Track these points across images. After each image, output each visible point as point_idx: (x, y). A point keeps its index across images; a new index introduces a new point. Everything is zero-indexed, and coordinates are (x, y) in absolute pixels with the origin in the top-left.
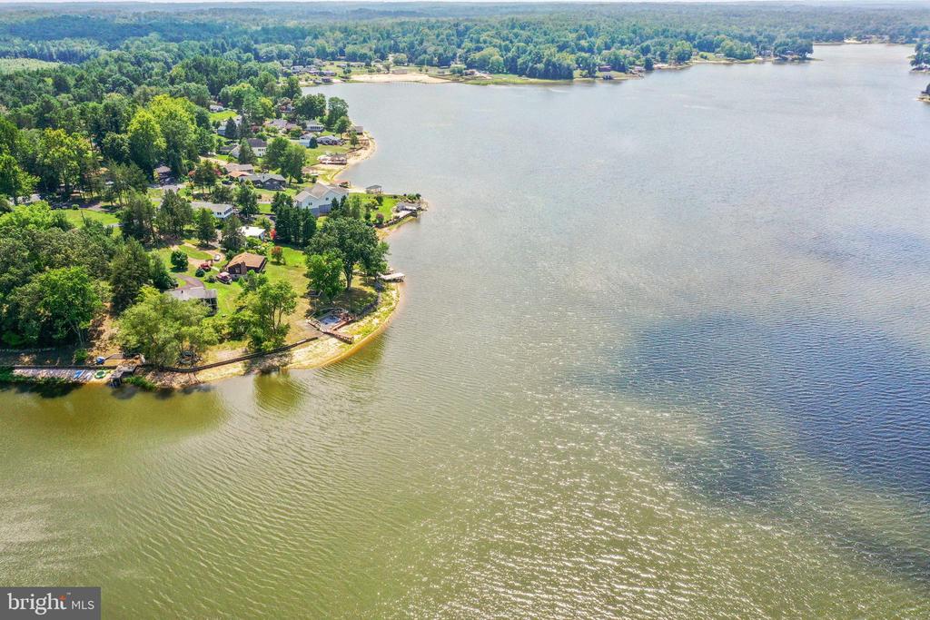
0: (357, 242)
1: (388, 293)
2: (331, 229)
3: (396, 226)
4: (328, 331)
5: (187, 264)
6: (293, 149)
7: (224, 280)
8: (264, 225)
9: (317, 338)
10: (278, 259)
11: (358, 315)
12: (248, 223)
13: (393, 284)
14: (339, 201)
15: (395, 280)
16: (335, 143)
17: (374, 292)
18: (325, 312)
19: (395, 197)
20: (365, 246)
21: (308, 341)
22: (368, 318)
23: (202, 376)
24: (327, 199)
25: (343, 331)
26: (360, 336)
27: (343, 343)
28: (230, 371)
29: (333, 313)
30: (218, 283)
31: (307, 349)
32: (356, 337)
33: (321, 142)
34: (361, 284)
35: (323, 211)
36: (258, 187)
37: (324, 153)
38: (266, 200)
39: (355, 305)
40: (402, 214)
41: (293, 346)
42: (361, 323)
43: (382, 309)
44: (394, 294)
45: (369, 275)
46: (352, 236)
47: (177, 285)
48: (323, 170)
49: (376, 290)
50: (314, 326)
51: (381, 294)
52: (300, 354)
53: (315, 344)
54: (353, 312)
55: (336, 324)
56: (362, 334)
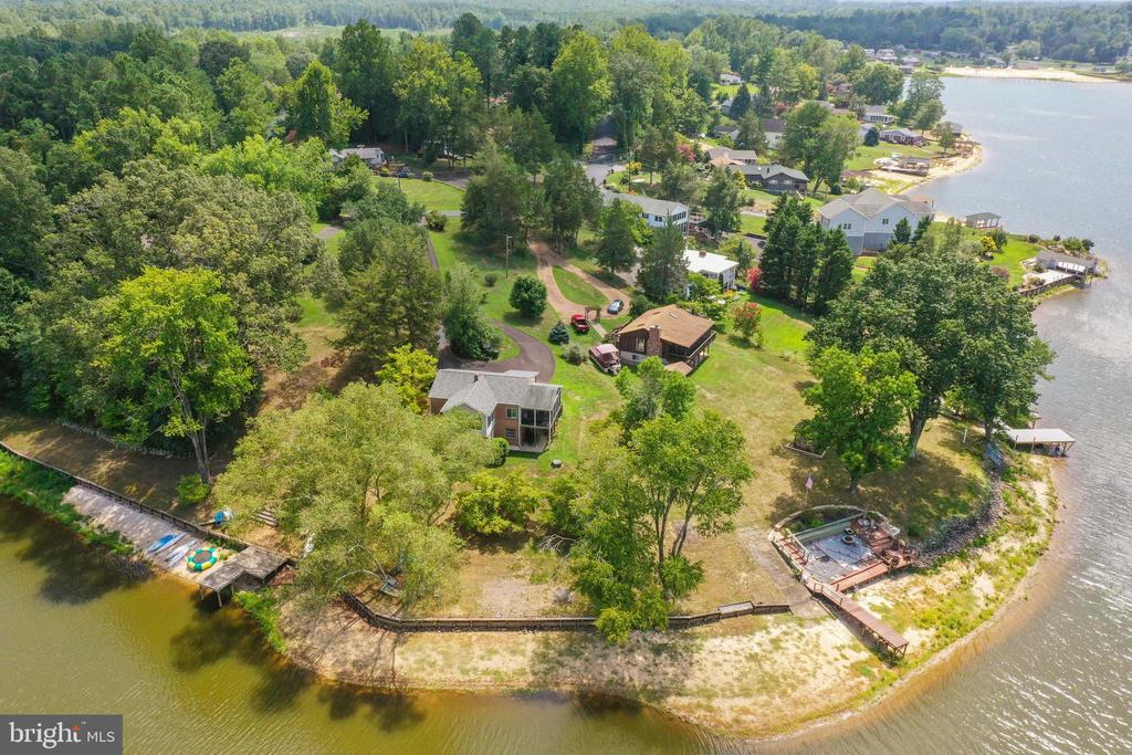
0: (974, 329)
1: (1023, 485)
4: (829, 591)
5: (541, 309)
6: (835, 126)
7: (603, 363)
8: (739, 253)
9: (785, 609)
10: (746, 333)
11: (929, 549)
13: (1035, 460)
14: (913, 227)
15: (1040, 448)
16: (910, 141)
17: (979, 474)
18: (829, 517)
19: (1033, 240)
20: (997, 346)
21: (757, 610)
22: (955, 570)
24: (885, 222)
25: (872, 602)
26: (926, 636)
27: (865, 655)
28: (495, 663)
29: (854, 524)
30: (587, 368)
31: (756, 642)
32: (914, 640)
33: (886, 139)
35: (872, 246)
36: (754, 187)
37: (889, 155)
38: (758, 211)
39: (921, 510)
40: (1050, 277)
41: (706, 620)
42: (934, 582)
43: (1007, 542)
44: (1040, 490)
45: (970, 418)
46: (965, 307)
47: (495, 356)
48: (883, 180)
49: (986, 470)
50: (788, 561)
51: (1001, 487)
52: (720, 658)
53: (775, 632)
54: (912, 534)
55: (855, 568)
56: (932, 631)
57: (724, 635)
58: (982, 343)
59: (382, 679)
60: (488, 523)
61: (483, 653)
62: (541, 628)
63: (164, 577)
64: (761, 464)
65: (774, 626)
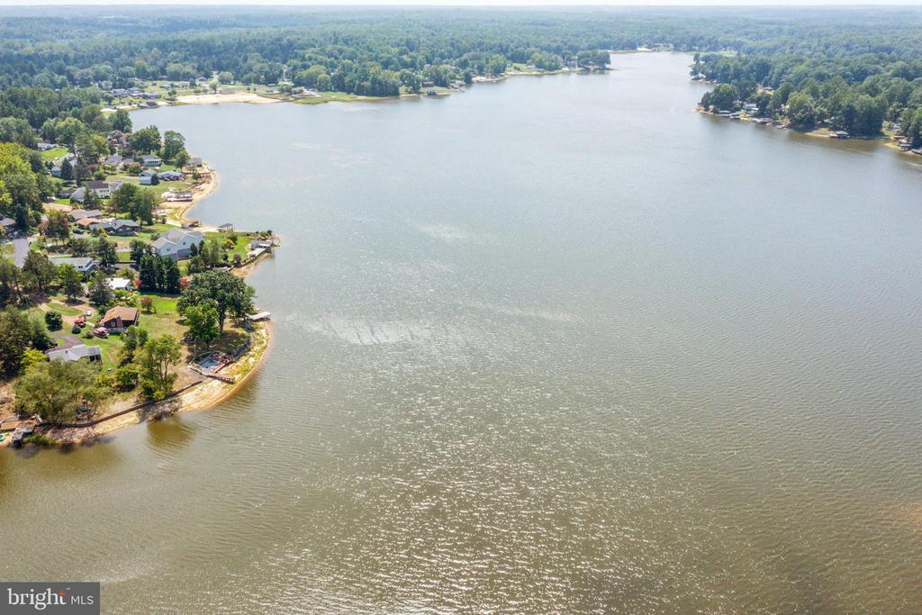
0: (228, 291)
1: (258, 332)
2: (202, 281)
3: (253, 264)
4: (211, 374)
5: (61, 322)
7: (101, 335)
8: (127, 275)
9: (201, 382)
10: (149, 308)
11: (235, 356)
12: (110, 273)
13: (261, 323)
15: (262, 319)
16: (177, 178)
17: (245, 332)
18: (204, 357)
19: (248, 235)
20: (235, 294)
21: (193, 385)
22: (244, 358)
23: (100, 429)
24: (184, 244)
25: (224, 373)
26: (240, 375)
27: (225, 384)
28: (126, 421)
29: (212, 356)
30: (96, 338)
31: (196, 391)
32: (237, 377)
33: (162, 178)
34: (232, 326)
35: (183, 256)
36: (111, 235)
37: (167, 192)
38: (123, 247)
39: (230, 347)
40: (257, 252)
41: (180, 392)
42: (239, 363)
43: (255, 348)
44: (263, 332)
45: (238, 316)
47: (57, 345)
48: (170, 208)
49: (246, 330)
50: (197, 371)
51: (252, 334)
52: (188, 398)
54: (229, 354)
55: (216, 367)
57: (186, 393)
58: (231, 294)
59: (95, 436)
61: (121, 420)
62: (135, 409)
65: (199, 387)
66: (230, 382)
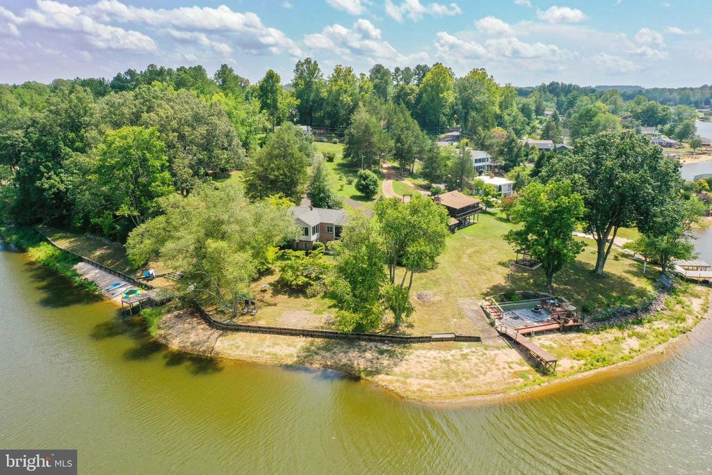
1: (683, 299)
4: (511, 332)
9: (478, 339)
11: (595, 321)
13: (699, 288)
17: (649, 289)
18: (526, 297)
21: (458, 339)
22: (614, 333)
25: (544, 343)
26: (576, 364)
27: (527, 367)
28: (276, 350)
29: (544, 302)
31: (448, 355)
32: (565, 364)
34: (631, 273)
39: (595, 300)
41: (421, 340)
42: (594, 338)
43: (656, 324)
45: (653, 263)
49: (656, 288)
50: (488, 315)
51: (665, 297)
52: (422, 359)
53: (466, 351)
54: (585, 310)
55: (536, 324)
56: (583, 362)
57: (430, 349)
59: (204, 351)
60: (295, 279)
61: (271, 344)
62: (312, 336)
63: (108, 301)
64: (489, 269)
65: (467, 348)
66: (540, 366)
